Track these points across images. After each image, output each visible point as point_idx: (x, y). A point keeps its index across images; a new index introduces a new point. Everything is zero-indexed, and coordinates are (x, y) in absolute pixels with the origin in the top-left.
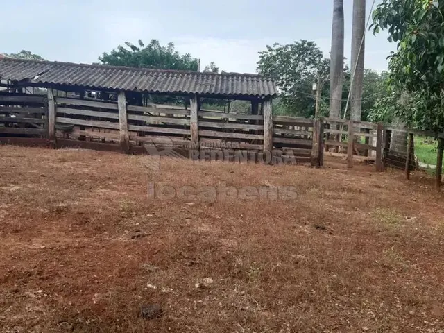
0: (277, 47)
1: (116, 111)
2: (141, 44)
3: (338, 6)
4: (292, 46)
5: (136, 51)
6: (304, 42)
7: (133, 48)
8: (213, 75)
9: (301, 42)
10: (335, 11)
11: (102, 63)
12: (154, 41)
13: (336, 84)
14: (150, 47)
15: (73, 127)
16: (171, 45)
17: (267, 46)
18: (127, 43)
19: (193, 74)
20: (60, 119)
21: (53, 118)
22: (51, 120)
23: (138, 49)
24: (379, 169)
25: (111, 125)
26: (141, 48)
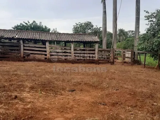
0: (79, 24)
1: (45, 48)
2: (29, 22)
3: (104, 11)
4: (84, 23)
5: (27, 25)
6: (88, 22)
7: (26, 24)
8: (54, 33)
9: (87, 22)
10: (103, 12)
11: (13, 29)
12: (34, 22)
13: (105, 37)
14: (32, 24)
15: (30, 54)
16: (41, 23)
17: (76, 23)
18: (24, 22)
19: (49, 33)
20: (25, 51)
21: (23, 51)
22: (22, 51)
23: (28, 24)
24: (132, 65)
25: (44, 53)
26: (29, 24)
